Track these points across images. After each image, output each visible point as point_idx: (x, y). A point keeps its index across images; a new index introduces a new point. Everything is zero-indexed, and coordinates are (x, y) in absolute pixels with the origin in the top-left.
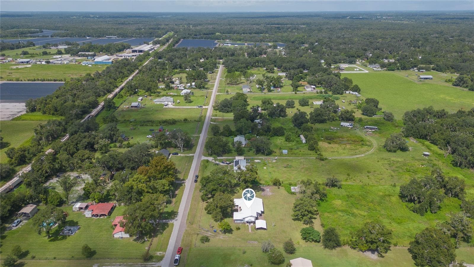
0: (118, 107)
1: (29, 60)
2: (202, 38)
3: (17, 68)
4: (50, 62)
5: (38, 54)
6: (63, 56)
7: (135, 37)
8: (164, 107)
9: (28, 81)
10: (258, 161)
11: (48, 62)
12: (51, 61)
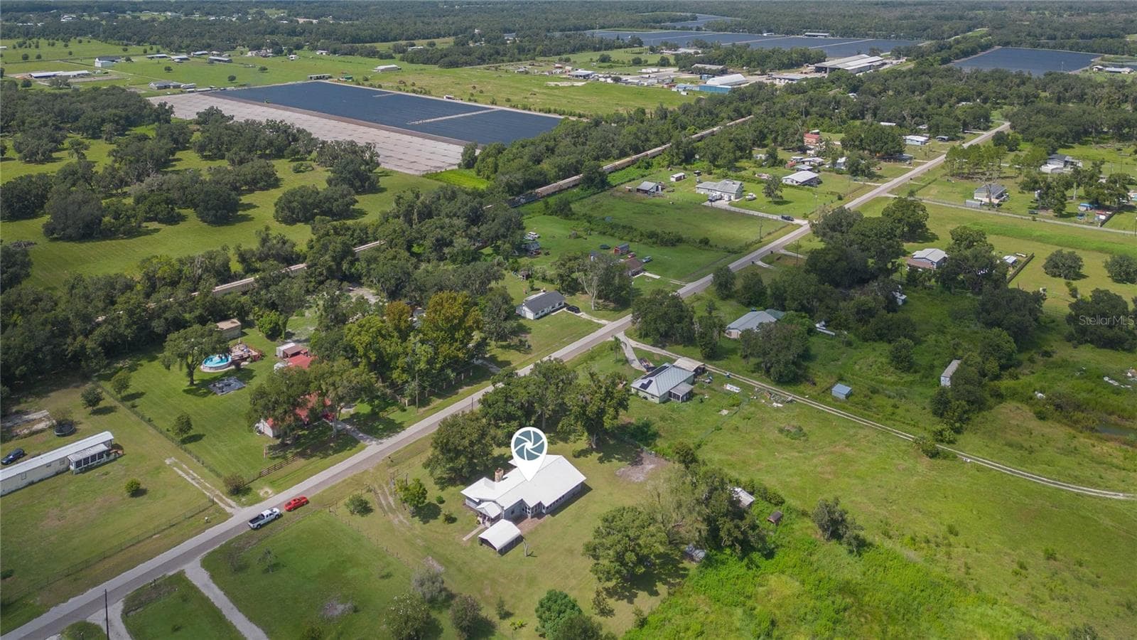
0: (612, 187)
1: (590, 72)
2: (1063, 48)
3: (556, 85)
4: (621, 79)
5: (626, 62)
6: (661, 70)
7: (874, 36)
8: (708, 203)
9: (540, 111)
10: (735, 389)
11: (617, 80)
12: (624, 78)
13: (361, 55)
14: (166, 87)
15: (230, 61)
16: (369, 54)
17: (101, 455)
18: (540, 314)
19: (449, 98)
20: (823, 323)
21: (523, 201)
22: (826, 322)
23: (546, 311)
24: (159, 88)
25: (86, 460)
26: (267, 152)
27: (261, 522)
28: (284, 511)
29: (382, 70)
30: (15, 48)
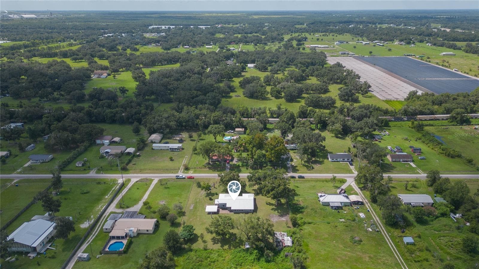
10: (363, 216)
13: (446, 47)
14: (344, 54)
15: (383, 46)
16: (449, 47)
17: (176, 149)
18: (335, 160)
19: (455, 70)
20: (461, 215)
21: (406, 119)
22: (462, 215)
23: (338, 160)
24: (342, 54)
25: (172, 149)
26: (338, 81)
27: (178, 177)
28: (186, 178)
29: (444, 55)
30: (321, 36)
